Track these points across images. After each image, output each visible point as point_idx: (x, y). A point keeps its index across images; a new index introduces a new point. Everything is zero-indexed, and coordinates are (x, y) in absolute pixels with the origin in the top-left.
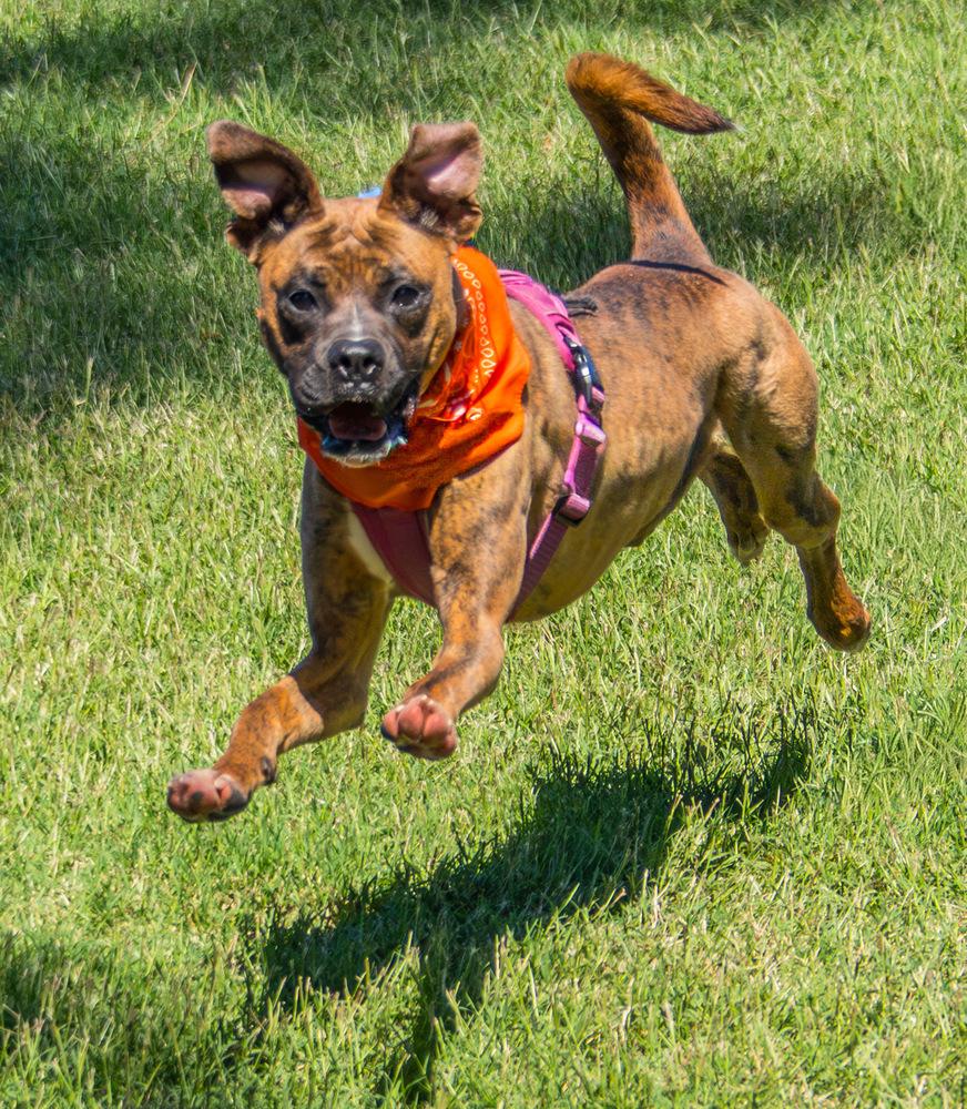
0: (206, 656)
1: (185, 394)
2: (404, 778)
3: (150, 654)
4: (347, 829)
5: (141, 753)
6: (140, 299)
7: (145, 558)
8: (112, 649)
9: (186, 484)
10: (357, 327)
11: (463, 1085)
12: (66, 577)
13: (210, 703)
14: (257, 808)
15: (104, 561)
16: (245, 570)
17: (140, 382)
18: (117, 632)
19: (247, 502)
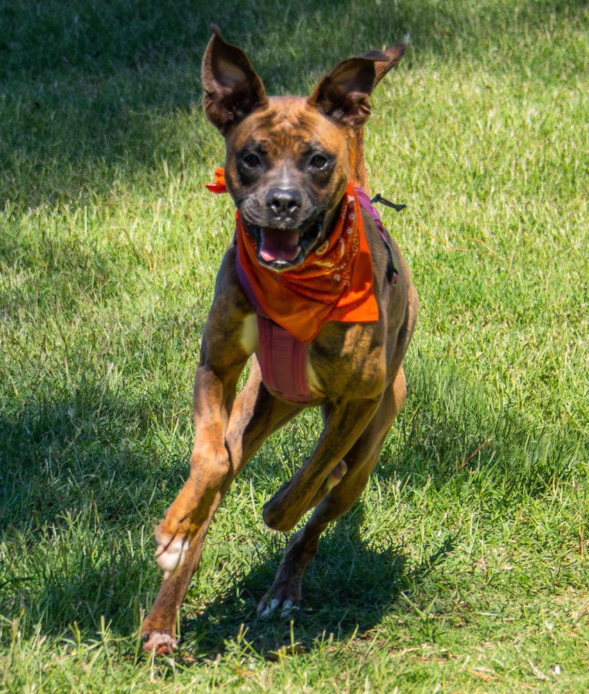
0: (443, 196)
1: (433, 63)
2: (545, 255)
3: (414, 196)
4: (516, 282)
5: (410, 245)
6: (410, 14)
7: (413, 147)
8: (395, 193)
9: (433, 109)
10: (286, 180)
11: (576, 411)
12: (372, 157)
13: (445, 220)
14: (469, 273)
15: (391, 149)
16: (463, 153)
17: (410, 57)
18: (398, 184)
19: (464, 118)
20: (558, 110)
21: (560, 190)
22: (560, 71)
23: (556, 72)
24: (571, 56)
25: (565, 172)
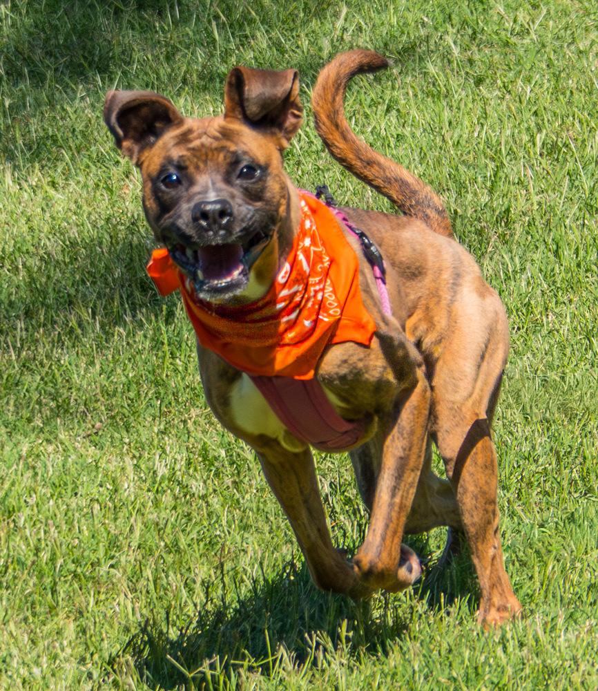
10: (212, 193)
20: (30, 473)
21: (33, 603)
22: (32, 411)
23: (25, 413)
24: (50, 389)
25: (41, 576)
